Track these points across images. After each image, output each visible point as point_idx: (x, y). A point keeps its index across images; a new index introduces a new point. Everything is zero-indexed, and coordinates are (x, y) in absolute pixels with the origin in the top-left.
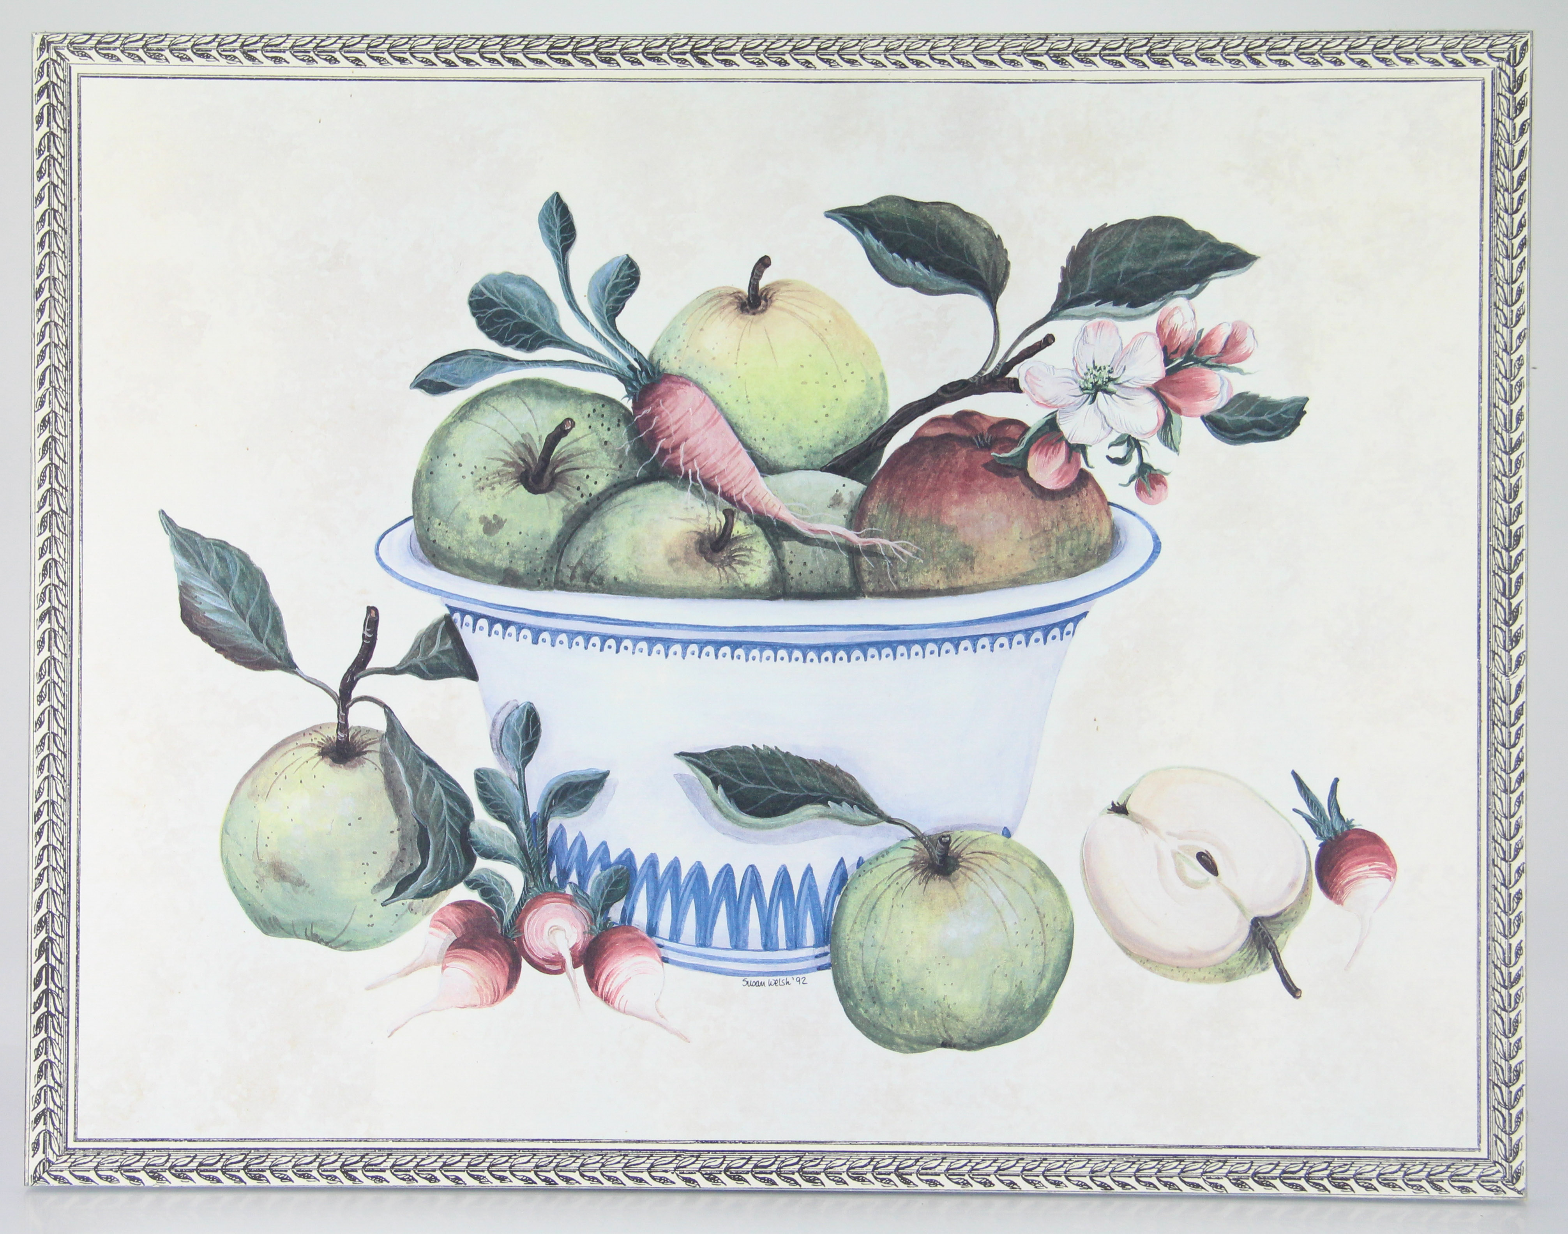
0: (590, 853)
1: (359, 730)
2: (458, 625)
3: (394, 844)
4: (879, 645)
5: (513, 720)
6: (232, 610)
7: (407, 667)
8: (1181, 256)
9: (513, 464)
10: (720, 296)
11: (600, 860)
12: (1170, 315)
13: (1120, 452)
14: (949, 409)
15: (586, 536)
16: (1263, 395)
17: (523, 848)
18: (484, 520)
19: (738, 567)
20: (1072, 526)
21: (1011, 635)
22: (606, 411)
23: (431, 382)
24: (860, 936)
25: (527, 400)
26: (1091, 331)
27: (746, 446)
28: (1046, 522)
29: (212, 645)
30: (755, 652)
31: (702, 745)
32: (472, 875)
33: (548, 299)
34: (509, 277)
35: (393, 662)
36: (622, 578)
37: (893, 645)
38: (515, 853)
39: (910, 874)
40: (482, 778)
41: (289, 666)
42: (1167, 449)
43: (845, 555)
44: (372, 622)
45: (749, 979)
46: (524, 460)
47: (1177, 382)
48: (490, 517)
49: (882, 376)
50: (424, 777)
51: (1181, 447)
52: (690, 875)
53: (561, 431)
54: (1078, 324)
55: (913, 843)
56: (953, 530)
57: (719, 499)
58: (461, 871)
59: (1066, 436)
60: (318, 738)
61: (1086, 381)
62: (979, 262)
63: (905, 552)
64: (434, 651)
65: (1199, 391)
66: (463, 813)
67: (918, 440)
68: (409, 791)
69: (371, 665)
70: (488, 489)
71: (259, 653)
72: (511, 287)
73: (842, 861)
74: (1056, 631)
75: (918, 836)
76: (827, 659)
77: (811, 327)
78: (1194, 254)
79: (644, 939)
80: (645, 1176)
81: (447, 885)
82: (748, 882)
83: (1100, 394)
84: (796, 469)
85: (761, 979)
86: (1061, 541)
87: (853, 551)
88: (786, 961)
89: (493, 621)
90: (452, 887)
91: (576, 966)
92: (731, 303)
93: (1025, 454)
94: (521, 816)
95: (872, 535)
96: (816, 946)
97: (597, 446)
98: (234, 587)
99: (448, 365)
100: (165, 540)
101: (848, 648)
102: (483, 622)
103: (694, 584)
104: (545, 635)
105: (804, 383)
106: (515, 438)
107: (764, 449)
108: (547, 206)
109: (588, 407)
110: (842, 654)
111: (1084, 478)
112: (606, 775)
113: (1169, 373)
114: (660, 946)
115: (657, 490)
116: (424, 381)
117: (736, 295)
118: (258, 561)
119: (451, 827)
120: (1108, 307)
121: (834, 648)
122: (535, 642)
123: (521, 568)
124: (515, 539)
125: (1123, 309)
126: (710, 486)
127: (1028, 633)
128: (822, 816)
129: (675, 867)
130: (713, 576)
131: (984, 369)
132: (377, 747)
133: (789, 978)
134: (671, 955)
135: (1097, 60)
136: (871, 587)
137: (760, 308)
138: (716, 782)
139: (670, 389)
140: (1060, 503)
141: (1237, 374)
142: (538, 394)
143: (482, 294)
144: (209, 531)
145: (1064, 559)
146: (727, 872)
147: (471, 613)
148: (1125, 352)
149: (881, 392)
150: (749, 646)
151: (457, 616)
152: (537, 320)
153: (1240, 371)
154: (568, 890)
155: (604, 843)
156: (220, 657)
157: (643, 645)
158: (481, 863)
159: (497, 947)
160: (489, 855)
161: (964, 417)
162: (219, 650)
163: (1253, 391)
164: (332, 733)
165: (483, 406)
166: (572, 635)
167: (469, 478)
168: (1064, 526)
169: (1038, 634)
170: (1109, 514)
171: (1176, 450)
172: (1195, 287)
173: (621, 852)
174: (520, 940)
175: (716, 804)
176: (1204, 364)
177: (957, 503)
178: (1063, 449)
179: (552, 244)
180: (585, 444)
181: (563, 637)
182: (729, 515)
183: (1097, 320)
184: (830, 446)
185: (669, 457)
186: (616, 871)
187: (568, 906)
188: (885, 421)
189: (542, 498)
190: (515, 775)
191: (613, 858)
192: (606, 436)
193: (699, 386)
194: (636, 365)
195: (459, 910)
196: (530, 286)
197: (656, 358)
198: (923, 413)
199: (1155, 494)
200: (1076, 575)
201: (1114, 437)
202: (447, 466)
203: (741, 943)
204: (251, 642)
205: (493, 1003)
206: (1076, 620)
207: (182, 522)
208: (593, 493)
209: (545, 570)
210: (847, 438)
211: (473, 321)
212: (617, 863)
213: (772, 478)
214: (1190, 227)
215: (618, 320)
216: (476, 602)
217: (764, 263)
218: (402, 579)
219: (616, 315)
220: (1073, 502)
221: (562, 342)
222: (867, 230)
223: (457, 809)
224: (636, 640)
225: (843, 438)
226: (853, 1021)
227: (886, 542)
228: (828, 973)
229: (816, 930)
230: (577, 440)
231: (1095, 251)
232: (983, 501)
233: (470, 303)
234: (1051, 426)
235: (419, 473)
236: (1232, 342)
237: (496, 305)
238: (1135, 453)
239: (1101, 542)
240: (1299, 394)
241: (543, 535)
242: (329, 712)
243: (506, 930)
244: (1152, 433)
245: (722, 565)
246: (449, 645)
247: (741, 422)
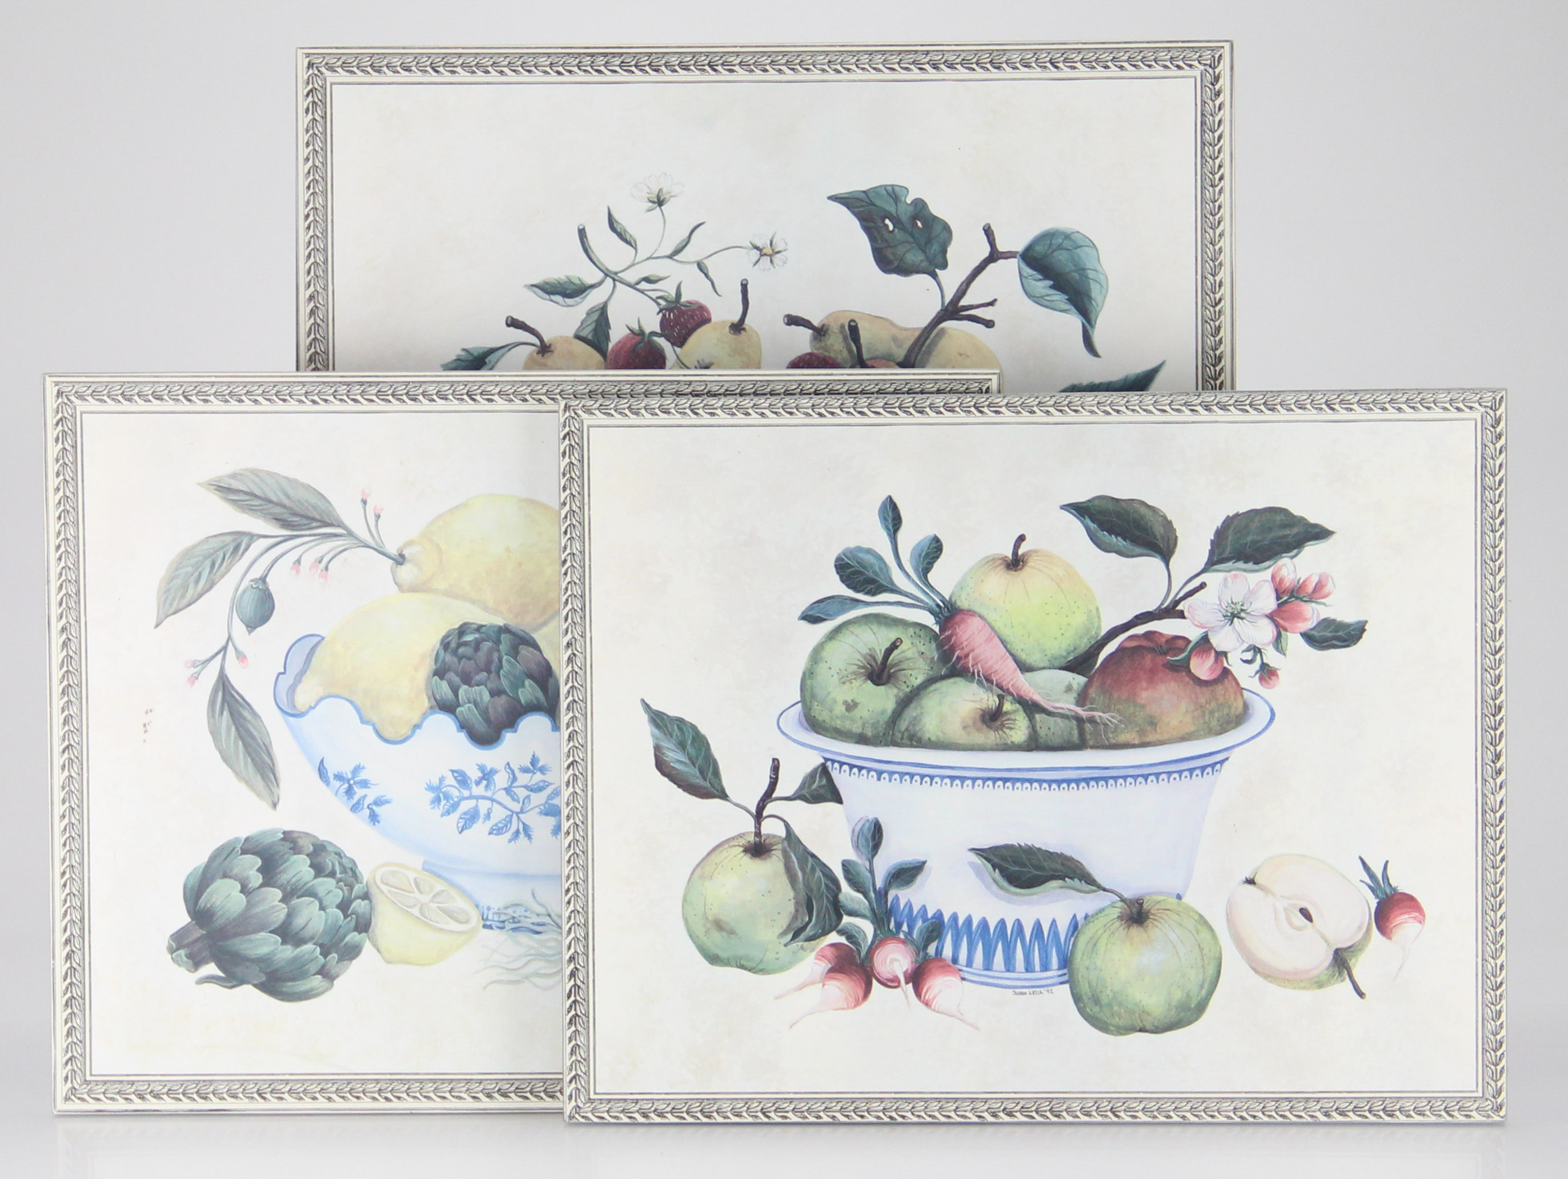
0: (915, 913)
1: (768, 836)
2: (830, 769)
3: (791, 908)
4: (1097, 780)
5: (865, 829)
6: (687, 761)
7: (798, 796)
8: (1287, 532)
9: (863, 667)
10: (994, 560)
11: (922, 917)
12: (1280, 569)
13: (1249, 656)
14: (1140, 630)
15: (911, 712)
16: (1339, 619)
17: (873, 910)
18: (845, 703)
19: (1007, 731)
20: (1219, 702)
21: (1180, 772)
22: (922, 633)
23: (811, 616)
24: (1087, 963)
25: (872, 627)
26: (1230, 580)
27: (1012, 654)
28: (1202, 700)
29: (675, 783)
30: (1018, 785)
31: (986, 843)
32: (840, 927)
33: (885, 563)
34: (860, 549)
35: (789, 793)
36: (933, 738)
37: (1106, 779)
38: (868, 913)
39: (1118, 924)
40: (846, 866)
41: (723, 796)
42: (1278, 654)
43: (1075, 722)
44: (776, 768)
45: (1017, 990)
46: (871, 666)
47: (1284, 611)
48: (849, 701)
49: (1097, 609)
50: (809, 865)
51: (1287, 652)
52: (978, 926)
53: (894, 646)
54: (1222, 575)
55: (1120, 904)
56: (1143, 706)
57: (994, 688)
58: (834, 924)
59: (1214, 646)
60: (742, 842)
61: (1227, 611)
62: (1159, 537)
63: (1113, 720)
64: (815, 786)
65: (1298, 617)
66: (834, 888)
67: (1120, 649)
68: (800, 874)
69: (774, 795)
70: (848, 684)
71: (705, 788)
72: (861, 555)
73: (1075, 916)
74: (1209, 770)
75: (1123, 900)
76: (1064, 788)
77: (1052, 579)
78: (1295, 530)
79: (949, 966)
80: (952, 1114)
81: (825, 933)
82: (1015, 928)
83: (1236, 619)
84: (1044, 668)
85: (1024, 990)
86: (1212, 712)
87: (1079, 720)
88: (1040, 979)
89: (852, 766)
90: (828, 934)
91: (907, 983)
92: (1001, 564)
93: (1188, 659)
94: (871, 889)
95: (1092, 709)
96: (1059, 969)
97: (916, 655)
98: (688, 747)
99: (822, 605)
100: (645, 717)
101: (1077, 781)
102: (846, 767)
103: (980, 742)
104: (885, 775)
105: (1048, 614)
106: (865, 651)
107: (1023, 656)
108: (884, 504)
109: (911, 631)
110: (1073, 785)
111: (1226, 672)
112: (924, 863)
113: (1279, 605)
114: (960, 970)
115: (955, 683)
116: (806, 616)
117: (1004, 559)
118: (703, 730)
119: (827, 897)
120: (1241, 564)
121: (1069, 782)
122: (879, 779)
123: (869, 733)
124: (865, 714)
125: (1250, 565)
126: (989, 680)
127: (1191, 771)
128: (1061, 887)
129: (969, 920)
130: (991, 737)
131: (1162, 604)
132: (780, 846)
133: (1042, 990)
134: (966, 976)
135: (1232, 408)
136: (1091, 743)
137: (1019, 567)
138: (994, 867)
139: (963, 618)
140: (1210, 688)
141: (1322, 606)
142: (879, 623)
143: (843, 560)
144: (672, 712)
145: (1214, 723)
146: (1002, 923)
147: (838, 762)
148: (1251, 592)
149: (1096, 619)
150: (1014, 781)
151: (829, 764)
152: (877, 575)
153: (1324, 604)
154: (902, 936)
155: (924, 906)
156: (680, 790)
157: (947, 781)
158: (846, 919)
159: (857, 972)
160: (852, 913)
161: (1149, 635)
162: (679, 786)
163: (1333, 617)
164: (751, 838)
165: (844, 631)
166: (902, 775)
167: (836, 676)
168: (1214, 704)
169: (1198, 772)
170: (1242, 695)
171: (1284, 654)
172: (1295, 551)
173: (935, 911)
174: (872, 967)
175: (994, 881)
176: (1302, 600)
177: (1146, 689)
178: (1213, 654)
179: (887, 528)
180: (909, 654)
181: (896, 776)
182: (1001, 698)
183: (1233, 573)
184: (1064, 654)
185: (962, 662)
186: (932, 924)
187: (901, 946)
188: (1099, 637)
189: (882, 688)
190: (867, 864)
191: (930, 915)
192: (923, 649)
193: (981, 617)
194: (941, 604)
195: (832, 949)
196: (873, 555)
197: (953, 600)
198: (1124, 632)
199: (1271, 682)
200: (1221, 734)
201: (1245, 646)
202: (822, 669)
203: (1011, 968)
204: (699, 781)
205: (855, 1006)
206: (1222, 762)
207: (655, 706)
208: (915, 685)
209: (884, 734)
210: (1075, 649)
211: (837, 577)
212: (933, 918)
213: (1028, 674)
214: (1292, 514)
215: (929, 575)
216: (841, 754)
217: (1021, 538)
218: (794, 741)
219: (928, 572)
220: (1219, 689)
221: (895, 590)
222: (1086, 517)
223: (831, 885)
224: (943, 777)
225: (1072, 649)
226: (1083, 1016)
227: (1101, 714)
228: (1067, 986)
229: (1059, 959)
230: (904, 652)
231: (1232, 528)
232: (1162, 688)
233: (836, 566)
234: (1205, 639)
235: (804, 674)
236: (1319, 586)
237: (852, 567)
238: (1258, 657)
239: (1238, 712)
240: (1362, 618)
241: (883, 712)
242: (749, 824)
243: (863, 961)
244: (1269, 644)
245: (996, 730)
246: (824, 782)
247: (1008, 639)
